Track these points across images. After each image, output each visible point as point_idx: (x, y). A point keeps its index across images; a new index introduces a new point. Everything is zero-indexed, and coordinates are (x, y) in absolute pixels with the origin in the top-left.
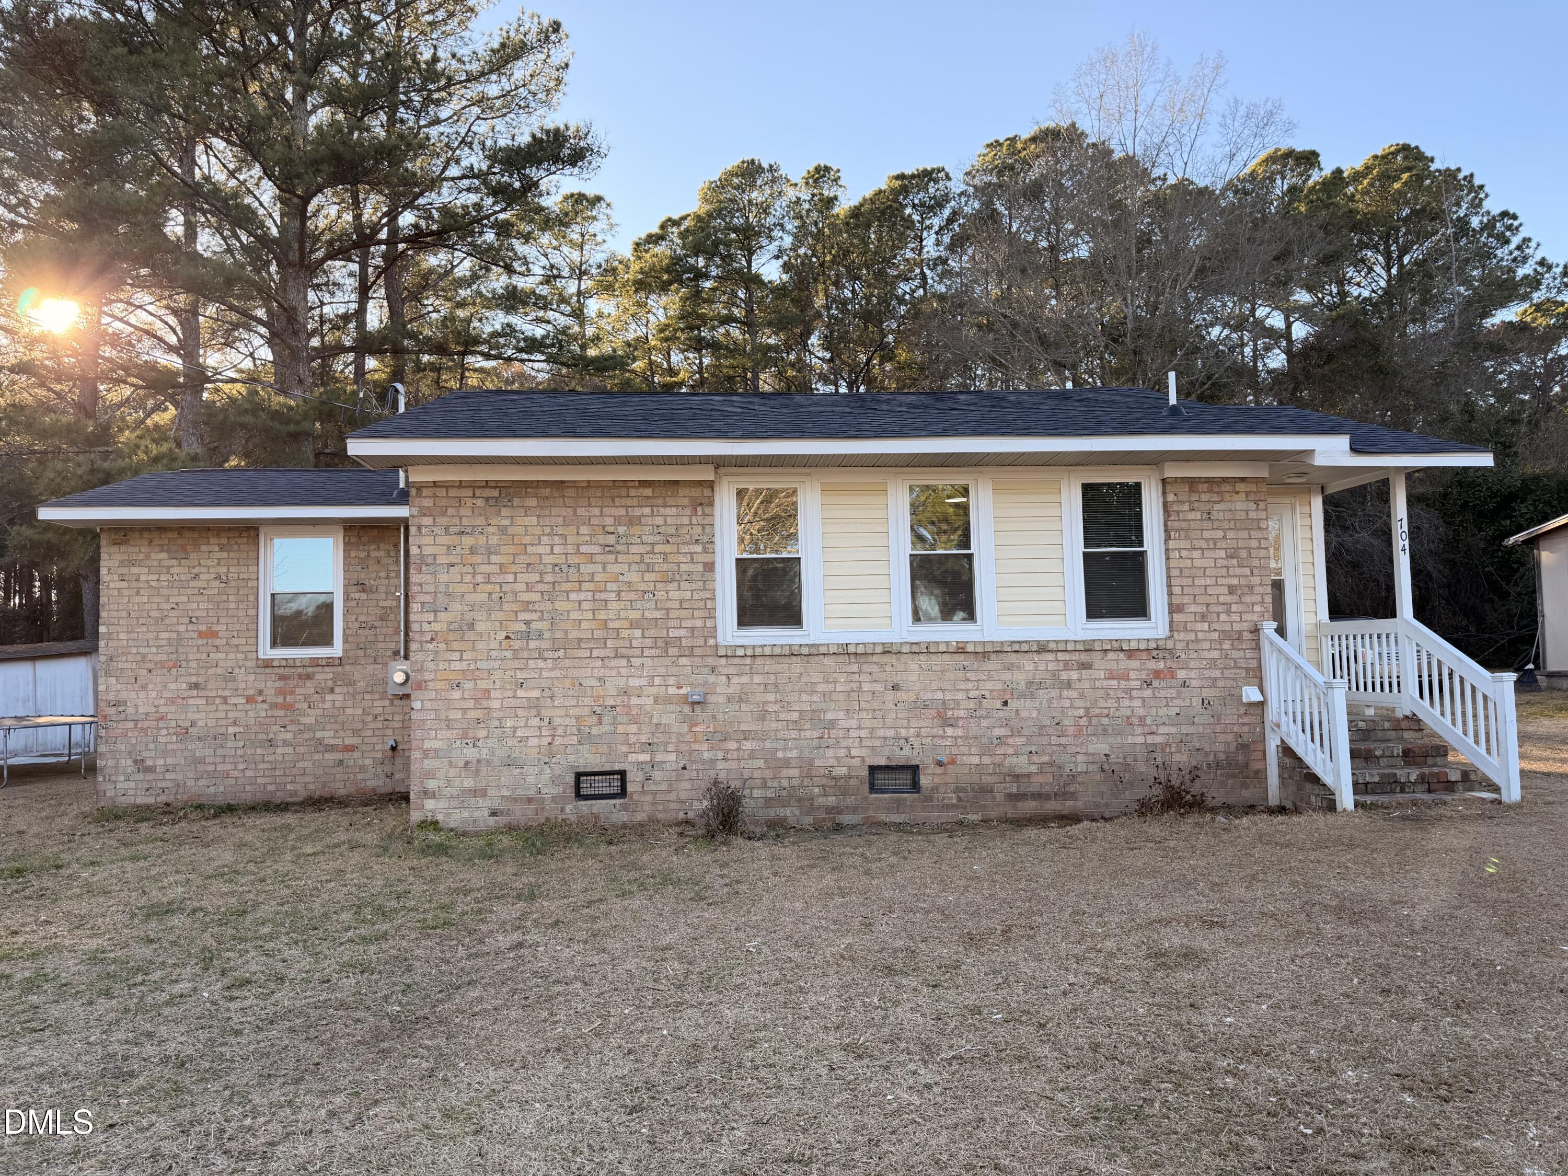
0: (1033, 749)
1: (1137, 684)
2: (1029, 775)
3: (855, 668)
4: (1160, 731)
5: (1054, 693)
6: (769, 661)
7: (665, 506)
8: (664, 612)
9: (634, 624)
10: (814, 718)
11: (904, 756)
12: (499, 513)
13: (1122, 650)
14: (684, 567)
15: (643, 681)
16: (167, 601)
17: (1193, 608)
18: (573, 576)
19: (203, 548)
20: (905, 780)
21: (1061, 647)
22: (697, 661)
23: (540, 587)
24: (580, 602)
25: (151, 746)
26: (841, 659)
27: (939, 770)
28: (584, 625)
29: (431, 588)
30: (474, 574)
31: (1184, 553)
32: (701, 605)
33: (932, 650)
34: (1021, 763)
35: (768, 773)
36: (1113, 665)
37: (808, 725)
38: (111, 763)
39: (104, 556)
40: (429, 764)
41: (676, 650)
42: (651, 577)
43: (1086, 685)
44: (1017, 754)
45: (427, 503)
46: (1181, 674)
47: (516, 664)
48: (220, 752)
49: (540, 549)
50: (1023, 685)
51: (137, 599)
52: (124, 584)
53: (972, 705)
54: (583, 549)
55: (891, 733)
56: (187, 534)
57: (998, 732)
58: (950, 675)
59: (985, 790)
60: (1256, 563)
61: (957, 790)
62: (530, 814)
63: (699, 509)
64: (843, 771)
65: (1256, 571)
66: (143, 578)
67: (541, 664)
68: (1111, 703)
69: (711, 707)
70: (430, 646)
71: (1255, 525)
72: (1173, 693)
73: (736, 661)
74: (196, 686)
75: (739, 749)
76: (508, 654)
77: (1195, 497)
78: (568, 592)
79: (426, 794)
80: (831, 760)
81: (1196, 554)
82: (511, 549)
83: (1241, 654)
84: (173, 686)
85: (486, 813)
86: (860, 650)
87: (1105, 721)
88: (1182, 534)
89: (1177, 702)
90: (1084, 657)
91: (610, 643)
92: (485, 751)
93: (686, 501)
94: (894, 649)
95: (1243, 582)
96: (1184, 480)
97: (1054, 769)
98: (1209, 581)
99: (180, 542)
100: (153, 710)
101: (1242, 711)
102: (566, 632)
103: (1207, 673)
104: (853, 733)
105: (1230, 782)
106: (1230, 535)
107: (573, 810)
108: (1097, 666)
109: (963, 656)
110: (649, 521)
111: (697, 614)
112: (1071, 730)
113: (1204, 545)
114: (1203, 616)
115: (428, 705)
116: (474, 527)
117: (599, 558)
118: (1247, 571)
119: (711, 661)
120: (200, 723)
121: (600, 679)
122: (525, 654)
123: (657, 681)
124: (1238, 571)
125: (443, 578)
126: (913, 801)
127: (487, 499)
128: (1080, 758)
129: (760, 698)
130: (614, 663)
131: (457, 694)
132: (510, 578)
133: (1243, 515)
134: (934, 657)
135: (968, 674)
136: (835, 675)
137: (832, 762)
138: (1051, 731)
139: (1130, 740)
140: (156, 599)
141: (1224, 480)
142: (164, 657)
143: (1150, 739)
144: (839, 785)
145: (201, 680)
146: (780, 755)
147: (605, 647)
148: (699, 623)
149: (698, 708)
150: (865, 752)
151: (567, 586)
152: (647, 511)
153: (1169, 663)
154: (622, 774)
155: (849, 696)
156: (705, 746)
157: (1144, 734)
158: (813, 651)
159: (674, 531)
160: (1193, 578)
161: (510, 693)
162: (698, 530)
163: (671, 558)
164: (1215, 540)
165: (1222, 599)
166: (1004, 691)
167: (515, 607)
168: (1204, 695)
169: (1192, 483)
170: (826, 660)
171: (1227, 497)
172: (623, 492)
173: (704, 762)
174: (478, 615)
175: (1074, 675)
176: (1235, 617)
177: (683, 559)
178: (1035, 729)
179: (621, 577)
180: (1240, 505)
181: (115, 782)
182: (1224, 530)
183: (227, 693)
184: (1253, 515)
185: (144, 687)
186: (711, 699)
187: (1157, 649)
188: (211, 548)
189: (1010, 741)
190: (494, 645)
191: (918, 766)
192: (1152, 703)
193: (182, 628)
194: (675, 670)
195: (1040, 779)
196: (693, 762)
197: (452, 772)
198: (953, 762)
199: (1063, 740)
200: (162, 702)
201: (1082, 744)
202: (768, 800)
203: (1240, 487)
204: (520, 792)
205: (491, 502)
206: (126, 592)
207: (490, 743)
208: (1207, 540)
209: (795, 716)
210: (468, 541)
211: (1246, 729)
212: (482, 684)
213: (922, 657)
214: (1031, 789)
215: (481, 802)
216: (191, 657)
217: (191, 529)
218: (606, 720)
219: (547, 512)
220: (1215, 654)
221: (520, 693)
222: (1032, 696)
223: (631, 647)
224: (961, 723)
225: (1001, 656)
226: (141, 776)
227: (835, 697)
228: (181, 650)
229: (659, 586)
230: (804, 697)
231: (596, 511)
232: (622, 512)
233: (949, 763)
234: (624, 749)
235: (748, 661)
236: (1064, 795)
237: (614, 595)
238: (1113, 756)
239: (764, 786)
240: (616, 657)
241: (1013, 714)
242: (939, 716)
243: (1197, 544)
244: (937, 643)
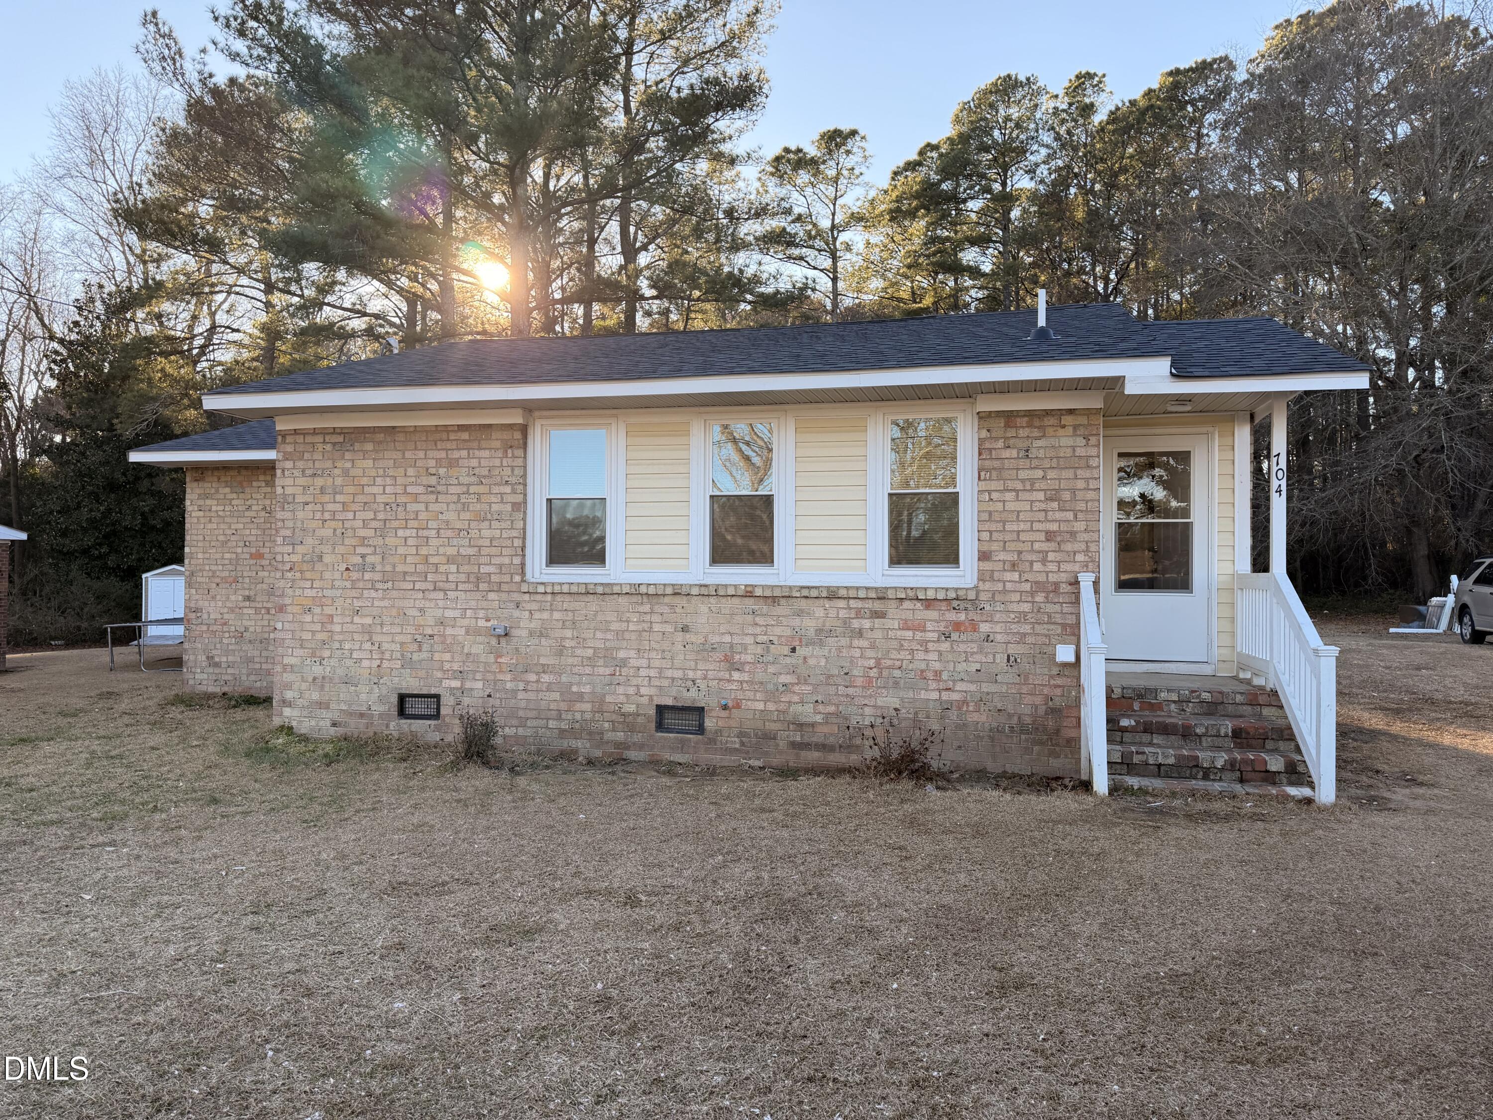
0: (820, 699)
1: (935, 636)
2: (813, 725)
3: (647, 608)
4: (957, 688)
5: (844, 641)
6: (567, 598)
7: (480, 449)
8: (476, 549)
9: (450, 560)
10: (607, 655)
11: (691, 697)
12: (343, 458)
13: (917, 599)
14: (495, 507)
15: (457, 614)
16: (230, 528)
17: (1002, 556)
18: (401, 515)
19: (255, 484)
20: (691, 721)
21: (852, 594)
22: (504, 596)
23: (374, 524)
24: (406, 539)
25: (218, 646)
26: (635, 599)
27: (724, 714)
28: (409, 559)
29: (290, 524)
30: (323, 511)
31: (995, 496)
32: (509, 543)
33: (721, 592)
34: (807, 712)
35: (563, 706)
36: (909, 615)
37: (601, 662)
38: (192, 658)
39: (188, 490)
40: (288, 677)
41: (486, 585)
42: (466, 515)
43: (878, 634)
44: (802, 702)
45: (289, 448)
46: (984, 628)
47: (354, 593)
48: (264, 654)
49: (375, 490)
50: (811, 633)
51: (209, 526)
52: (201, 514)
53: (759, 650)
54: (410, 489)
55: (678, 674)
56: (244, 472)
57: (784, 679)
58: (739, 619)
59: (769, 737)
60: (1081, 506)
61: (741, 735)
62: (362, 728)
63: (510, 451)
64: (632, 708)
65: (1080, 516)
66: (214, 508)
67: (373, 594)
68: (904, 655)
69: (515, 640)
70: (289, 575)
71: (1083, 463)
72: (974, 647)
73: (538, 597)
74: (248, 598)
75: (538, 681)
76: (348, 584)
77: (1011, 433)
78: (396, 529)
79: (285, 703)
80: (621, 697)
81: (1009, 496)
82: (351, 490)
83: (1057, 607)
84: (233, 598)
85: (328, 723)
86: (652, 590)
87: (897, 673)
88: (994, 474)
89: (978, 657)
90: (878, 606)
91: (430, 577)
92: (328, 669)
93: (498, 444)
94: (684, 591)
95: (1064, 527)
96: (999, 414)
97: (840, 721)
98: (1022, 526)
99: (239, 478)
100: (220, 616)
101: (1055, 671)
102: (394, 566)
103: (1015, 628)
104: (643, 672)
105: (1036, 748)
106: (1051, 474)
107: (397, 727)
108: (890, 615)
109: (752, 600)
110: (465, 463)
111: (505, 552)
112: (859, 682)
113: (1019, 486)
114: (1014, 565)
115: (287, 626)
116: (323, 469)
117: (422, 498)
118: (1070, 515)
119: (516, 596)
120: (251, 629)
121: (421, 610)
122: (361, 585)
123: (469, 613)
124: (1058, 515)
125: (300, 515)
126: (697, 743)
127: (334, 444)
128: (867, 711)
129: (558, 634)
130: (434, 595)
131: (308, 618)
132: (350, 515)
133: (1069, 452)
134: (724, 600)
135: (757, 619)
136: (628, 615)
137: (622, 699)
138: (839, 681)
139: (923, 695)
140: (222, 526)
141: (1048, 413)
142: (227, 574)
143: (945, 696)
144: (627, 721)
145: (252, 593)
146: (575, 689)
147: (426, 580)
148: (507, 560)
149: (503, 641)
150: (653, 691)
151: (395, 524)
152: (464, 453)
153: (972, 615)
154: (437, 697)
155: (640, 635)
156: (508, 677)
157: (940, 691)
158: (608, 590)
159: (487, 473)
160: (1004, 523)
161: (348, 619)
162: (508, 471)
163: (484, 498)
164: (1032, 481)
165: (1037, 546)
166: (793, 637)
167: (353, 542)
168: (1010, 652)
169: (1009, 417)
170: (620, 599)
171: (1050, 431)
172: (444, 436)
173: (506, 691)
174: (326, 549)
175: (867, 624)
176: (1052, 567)
177: (494, 499)
178: (822, 678)
179: (440, 516)
180: (1066, 440)
181: (194, 673)
182: (1044, 469)
183: (269, 605)
184: (1080, 452)
185: (214, 598)
186: (515, 632)
187: (957, 599)
188: (259, 484)
189: (796, 688)
190: (337, 575)
191: (703, 708)
192: (950, 657)
193: (239, 550)
194: (484, 604)
195: (825, 729)
196: (497, 691)
197: (304, 686)
198: (738, 706)
199: (850, 691)
200: (226, 610)
201: (871, 696)
202: (562, 731)
203: (1067, 420)
204: (355, 708)
205: (337, 447)
206: (202, 520)
207: (333, 662)
208: (1023, 481)
209: (590, 652)
210: (319, 482)
211: (1058, 692)
212: (328, 610)
213: (712, 600)
214: (815, 739)
215: (324, 713)
216: (245, 574)
217: (246, 468)
218: (425, 647)
219: (381, 455)
220: (1026, 607)
221: (357, 619)
222: (821, 644)
223: (447, 581)
224: (747, 668)
225: (791, 601)
226: (211, 670)
227: (627, 635)
228: (239, 568)
229: (473, 524)
230: (599, 635)
231: (421, 454)
232: (443, 454)
233: (733, 707)
234: (439, 675)
235: (549, 598)
236: (848, 748)
237: (434, 532)
238: (904, 711)
239: (559, 718)
240: (435, 589)
241: (801, 661)
242: (727, 659)
243: (1010, 484)
244: (726, 586)
